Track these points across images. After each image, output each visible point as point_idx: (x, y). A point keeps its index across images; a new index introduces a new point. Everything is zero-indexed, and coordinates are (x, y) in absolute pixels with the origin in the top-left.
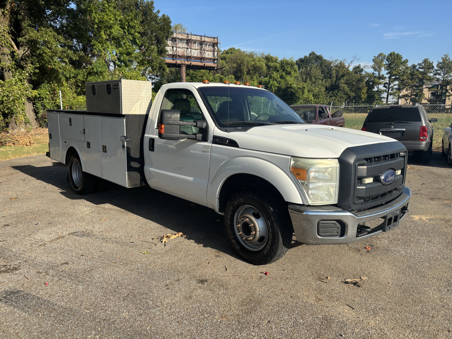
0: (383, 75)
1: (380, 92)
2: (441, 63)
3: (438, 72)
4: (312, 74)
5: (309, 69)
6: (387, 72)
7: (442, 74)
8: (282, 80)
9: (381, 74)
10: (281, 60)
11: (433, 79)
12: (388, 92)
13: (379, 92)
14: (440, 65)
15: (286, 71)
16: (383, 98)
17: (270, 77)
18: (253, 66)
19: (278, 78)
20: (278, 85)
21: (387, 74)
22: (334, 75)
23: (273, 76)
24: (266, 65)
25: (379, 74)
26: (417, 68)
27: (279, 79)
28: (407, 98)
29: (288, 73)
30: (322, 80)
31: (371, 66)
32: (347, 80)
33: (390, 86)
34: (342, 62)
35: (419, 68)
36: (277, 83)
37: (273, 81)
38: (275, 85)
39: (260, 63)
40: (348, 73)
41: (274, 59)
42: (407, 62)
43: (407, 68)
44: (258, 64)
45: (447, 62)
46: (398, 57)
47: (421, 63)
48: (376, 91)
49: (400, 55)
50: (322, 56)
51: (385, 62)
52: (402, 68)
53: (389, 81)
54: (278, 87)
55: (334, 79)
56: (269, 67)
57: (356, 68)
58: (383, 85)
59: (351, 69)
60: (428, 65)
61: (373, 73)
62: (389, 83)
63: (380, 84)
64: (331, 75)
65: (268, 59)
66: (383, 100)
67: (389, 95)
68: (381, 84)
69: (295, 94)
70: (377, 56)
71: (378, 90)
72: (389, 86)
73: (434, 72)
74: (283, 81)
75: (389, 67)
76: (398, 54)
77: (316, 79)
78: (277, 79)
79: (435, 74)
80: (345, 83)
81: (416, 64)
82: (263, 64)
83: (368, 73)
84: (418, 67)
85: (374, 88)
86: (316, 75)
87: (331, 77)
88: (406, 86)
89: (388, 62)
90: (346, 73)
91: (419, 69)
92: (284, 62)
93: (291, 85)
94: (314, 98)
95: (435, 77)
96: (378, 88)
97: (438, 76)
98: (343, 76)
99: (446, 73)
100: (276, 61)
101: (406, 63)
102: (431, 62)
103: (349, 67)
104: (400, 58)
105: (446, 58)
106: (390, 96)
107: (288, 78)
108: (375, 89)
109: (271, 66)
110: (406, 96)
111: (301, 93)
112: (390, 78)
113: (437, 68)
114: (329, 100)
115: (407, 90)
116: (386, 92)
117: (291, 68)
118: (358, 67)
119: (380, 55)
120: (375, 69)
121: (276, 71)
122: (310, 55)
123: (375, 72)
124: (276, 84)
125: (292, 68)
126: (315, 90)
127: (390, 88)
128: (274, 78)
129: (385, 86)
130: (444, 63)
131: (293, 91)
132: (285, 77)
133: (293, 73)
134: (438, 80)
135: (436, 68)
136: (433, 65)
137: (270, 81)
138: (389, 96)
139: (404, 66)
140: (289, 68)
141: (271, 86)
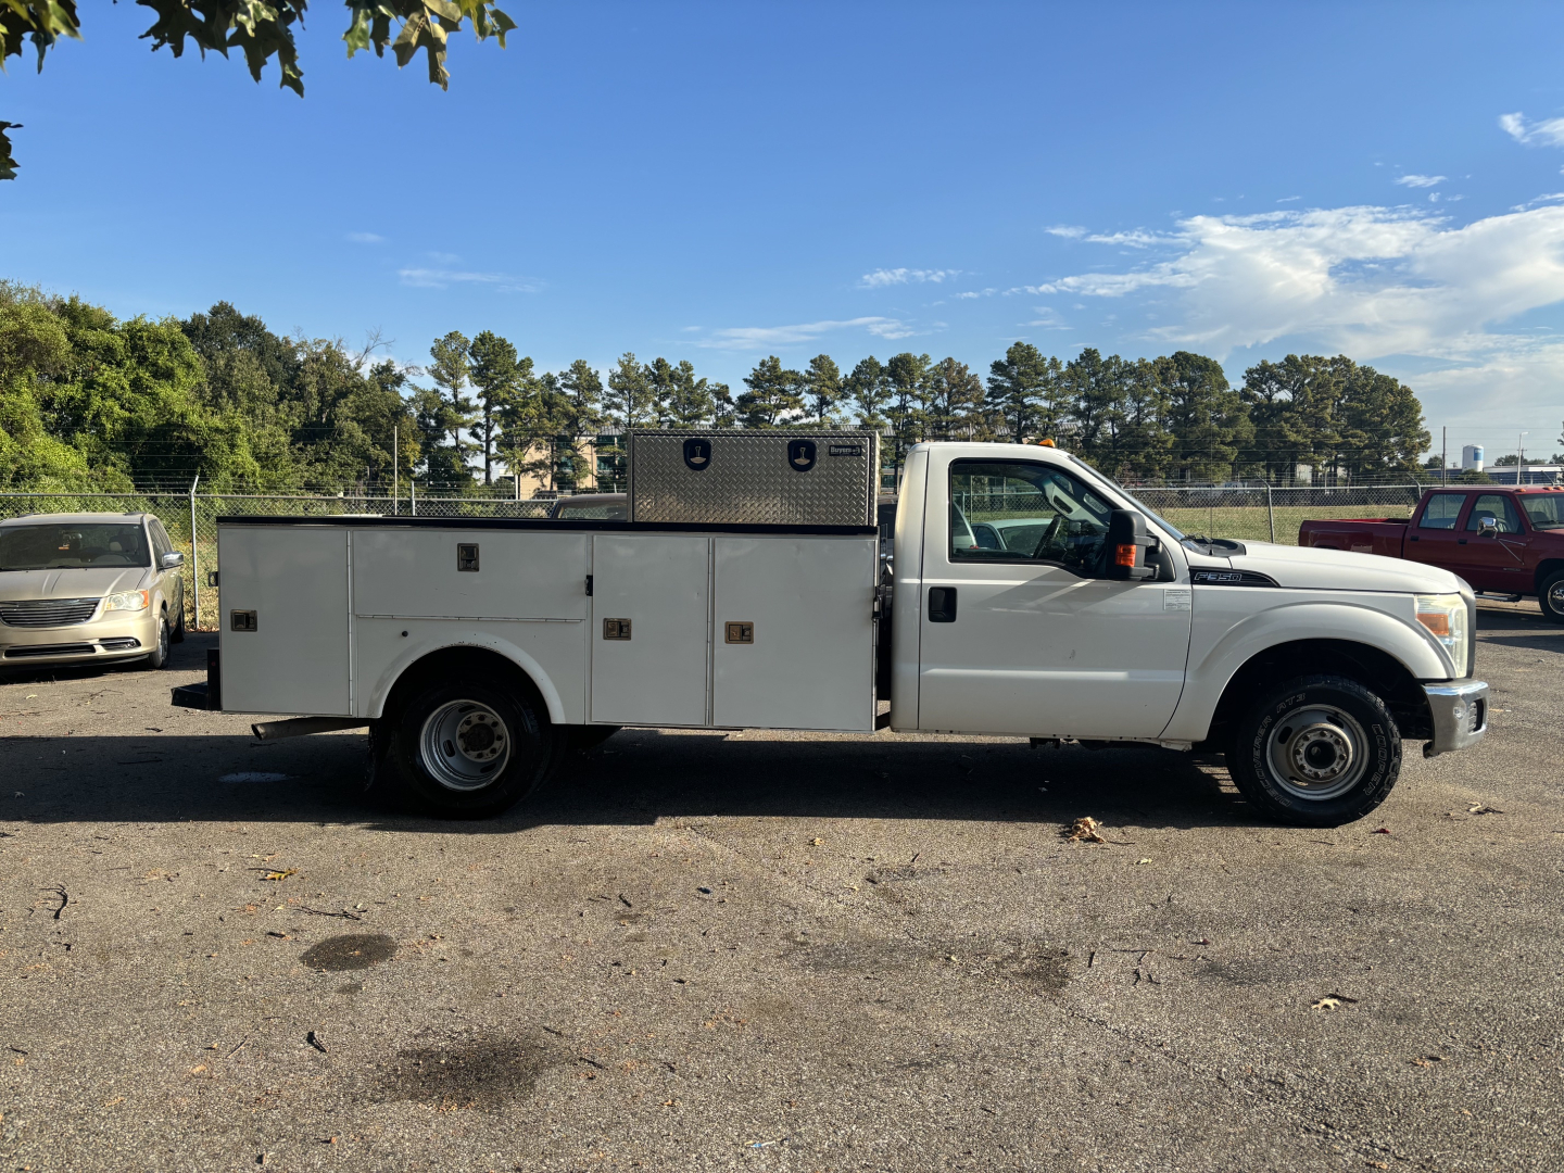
0: (467, 400)
1: (463, 450)
2: (618, 376)
3: (615, 400)
4: (237, 381)
5: (222, 363)
6: (479, 390)
7: (626, 408)
8: (137, 396)
9: (460, 397)
10: (129, 324)
11: (605, 419)
12: (487, 452)
13: (461, 450)
14: (617, 380)
15: (155, 364)
16: (477, 469)
17: (90, 384)
18: (13, 335)
19: (123, 388)
20: (127, 414)
21: (479, 397)
22: (312, 389)
23: (100, 380)
24: (70, 338)
25: (455, 396)
26: (558, 385)
27: (129, 394)
28: (541, 472)
29: (162, 374)
30: (276, 405)
31: (430, 367)
32: (357, 407)
33: (492, 434)
34: (333, 348)
35: (565, 385)
36: (122, 407)
37: (103, 398)
38: (116, 416)
39: (44, 325)
40: (360, 387)
41: (95, 320)
42: (531, 365)
43: (532, 383)
44: (35, 331)
45: (633, 375)
46: (503, 348)
47: (567, 371)
48: (453, 448)
49: (509, 342)
50: (260, 323)
51: (469, 361)
52: (518, 384)
53: (488, 421)
54: (129, 422)
55: (315, 404)
56: (80, 347)
57: (380, 373)
58: (468, 431)
59: (365, 372)
60: (587, 383)
61: (436, 391)
62: (488, 426)
63: (463, 425)
64: (302, 387)
65: (71, 313)
66: (476, 475)
67: (491, 460)
68: (465, 427)
69: (199, 449)
70: (443, 339)
71: (458, 446)
72: (488, 436)
73: (603, 399)
74: (144, 400)
75: (480, 375)
76: (502, 342)
77: (252, 398)
78: (119, 392)
79: (607, 407)
80: (353, 419)
81: (555, 374)
82: (57, 332)
83: (423, 392)
84: (561, 382)
85: (445, 439)
86: (252, 386)
87: (302, 397)
88: (538, 436)
89: (477, 360)
90: (353, 387)
91: (564, 390)
92: (139, 331)
93: (183, 416)
94: (263, 467)
95: (610, 415)
96: (457, 438)
97: (615, 413)
98: (342, 394)
99: (636, 405)
100: (106, 324)
101: (528, 367)
102: (593, 372)
103: (359, 365)
104: (509, 352)
105: (629, 362)
106: (497, 463)
107: (164, 390)
108: (449, 442)
109: (91, 344)
110: (539, 465)
111: (226, 448)
112: (487, 408)
113: (610, 390)
114: (306, 474)
115: (538, 448)
116: (482, 452)
117: (170, 356)
118: (387, 369)
119: (451, 336)
120: (441, 379)
121: (110, 363)
122: (215, 312)
123: (442, 390)
124: (117, 409)
125: (174, 354)
126: (258, 437)
127: (494, 439)
128: (104, 386)
129: (474, 434)
130: (627, 377)
131: (193, 438)
132: (151, 388)
133: (180, 372)
134: (617, 423)
135: (607, 388)
136: (600, 380)
137: (88, 395)
138: (493, 463)
139: (524, 376)
140: (163, 354)
141: (97, 415)
